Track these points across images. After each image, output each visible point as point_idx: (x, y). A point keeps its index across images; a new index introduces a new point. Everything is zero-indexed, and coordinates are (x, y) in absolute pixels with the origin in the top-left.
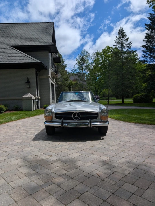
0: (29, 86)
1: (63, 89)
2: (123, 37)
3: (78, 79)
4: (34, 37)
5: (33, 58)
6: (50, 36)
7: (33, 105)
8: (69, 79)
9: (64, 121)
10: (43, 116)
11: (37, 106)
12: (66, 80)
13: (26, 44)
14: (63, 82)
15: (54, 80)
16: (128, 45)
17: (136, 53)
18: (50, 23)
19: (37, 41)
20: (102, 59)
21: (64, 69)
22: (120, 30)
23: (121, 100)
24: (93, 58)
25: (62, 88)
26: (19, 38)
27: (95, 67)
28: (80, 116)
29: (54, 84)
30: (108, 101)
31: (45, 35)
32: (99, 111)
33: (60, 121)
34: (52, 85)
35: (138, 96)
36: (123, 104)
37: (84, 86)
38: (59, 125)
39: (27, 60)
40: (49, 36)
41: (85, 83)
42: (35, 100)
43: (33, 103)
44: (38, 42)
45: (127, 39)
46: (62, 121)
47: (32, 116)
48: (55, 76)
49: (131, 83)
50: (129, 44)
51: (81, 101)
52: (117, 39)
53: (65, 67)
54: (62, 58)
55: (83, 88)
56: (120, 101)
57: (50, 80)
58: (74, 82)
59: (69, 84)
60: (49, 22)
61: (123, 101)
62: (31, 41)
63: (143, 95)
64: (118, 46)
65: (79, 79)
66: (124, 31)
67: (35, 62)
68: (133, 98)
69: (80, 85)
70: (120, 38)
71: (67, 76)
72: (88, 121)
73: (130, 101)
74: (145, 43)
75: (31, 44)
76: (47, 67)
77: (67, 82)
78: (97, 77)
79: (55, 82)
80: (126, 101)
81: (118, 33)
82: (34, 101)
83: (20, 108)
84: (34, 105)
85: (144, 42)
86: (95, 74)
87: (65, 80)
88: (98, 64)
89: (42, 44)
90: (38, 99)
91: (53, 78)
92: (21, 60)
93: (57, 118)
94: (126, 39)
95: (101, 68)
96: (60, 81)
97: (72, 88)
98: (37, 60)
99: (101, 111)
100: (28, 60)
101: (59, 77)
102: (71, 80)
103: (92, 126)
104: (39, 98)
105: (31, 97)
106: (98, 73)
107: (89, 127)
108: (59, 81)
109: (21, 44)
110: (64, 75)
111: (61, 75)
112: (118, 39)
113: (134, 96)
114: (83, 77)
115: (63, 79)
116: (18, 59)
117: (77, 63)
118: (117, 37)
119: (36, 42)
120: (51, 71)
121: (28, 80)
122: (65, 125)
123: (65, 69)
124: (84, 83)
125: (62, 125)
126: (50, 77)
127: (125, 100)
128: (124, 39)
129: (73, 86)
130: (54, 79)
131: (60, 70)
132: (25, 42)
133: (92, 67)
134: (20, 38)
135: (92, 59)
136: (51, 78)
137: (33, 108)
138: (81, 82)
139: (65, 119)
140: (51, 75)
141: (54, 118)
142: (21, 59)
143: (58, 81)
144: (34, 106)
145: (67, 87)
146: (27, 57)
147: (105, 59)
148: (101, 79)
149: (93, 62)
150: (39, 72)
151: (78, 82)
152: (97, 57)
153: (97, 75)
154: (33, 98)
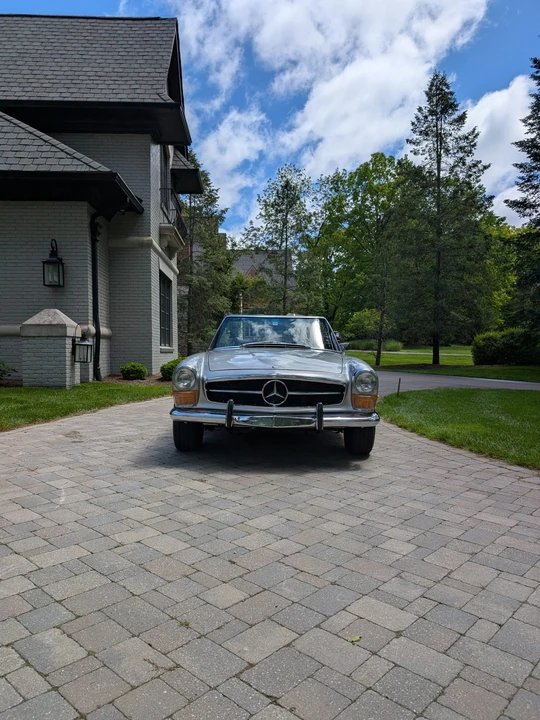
0: (56, 279)
1: (210, 302)
2: (444, 111)
3: (268, 266)
4: (89, 69)
5: (78, 155)
6: (158, 70)
7: (68, 363)
8: (233, 266)
9: (236, 408)
11: (91, 366)
12: (220, 269)
13: (55, 96)
14: (209, 276)
15: (174, 263)
16: (463, 143)
17: (477, 185)
18: (163, 22)
19: (100, 87)
20: (355, 198)
21: (216, 227)
22: (432, 85)
23: (429, 353)
24: (320, 196)
25: (205, 300)
26: (24, 72)
27: (328, 230)
28: (288, 393)
29: (171, 276)
30: (379, 353)
31: (136, 66)
33: (224, 406)
34: (164, 281)
35: (496, 341)
36: (435, 367)
37: (290, 293)
38: (221, 419)
39: (50, 161)
40: (153, 70)
41: (292, 282)
42: (84, 337)
43: (73, 352)
44: (103, 91)
45: (462, 119)
46: (230, 407)
47: (47, 419)
48: (175, 244)
49: (468, 287)
50: (467, 138)
51: (288, 346)
52: (421, 117)
53: (219, 219)
54: (208, 185)
55: (285, 302)
56: (424, 355)
57: (154, 256)
58: (250, 280)
59: (234, 283)
60: (157, 19)
61: (436, 357)
62: (78, 86)
63: (513, 334)
64: (426, 143)
65: (271, 267)
66: (448, 88)
67: (88, 169)
68: (471, 347)
69: (274, 289)
70: (432, 112)
72: (311, 409)
73: (463, 355)
74: (531, 131)
75: (74, 95)
76: (141, 201)
77: (225, 276)
78: (334, 266)
79: (175, 271)
80: (447, 355)
81: (427, 94)
82: (74, 346)
83: (13, 374)
84: (74, 361)
85: (528, 128)
86: (325, 255)
88: (340, 220)
89: (124, 97)
90: (98, 336)
91: (170, 251)
92: (23, 161)
93: (212, 397)
94: (455, 116)
95: (350, 233)
96: (198, 274)
97: (244, 300)
98: (96, 164)
99: (356, 379)
100: (55, 161)
101: (194, 259)
102: (241, 270)
103: (325, 425)
104: (104, 330)
105: (64, 326)
106: (337, 254)
107: (315, 428)
108: (195, 271)
109: (29, 94)
110: (215, 249)
111: (204, 251)
112: (426, 117)
113: (479, 338)
114: (286, 257)
115: (212, 264)
116: (12, 154)
117: (264, 214)
118: (420, 109)
119: (99, 91)
120: (156, 219)
121: (54, 253)
122: (240, 420)
123: (221, 231)
124: (288, 282)
125: (229, 419)
126: (156, 244)
127: (443, 353)
128: (450, 119)
129: (247, 292)
130: (171, 259)
131: (200, 228)
132: (48, 90)
133: (316, 228)
134: (29, 72)
135: (315, 198)
136: (159, 249)
137: (73, 377)
138: (280, 278)
139: (237, 402)
140: (161, 236)
142: (22, 155)
143: (191, 273)
144: (78, 365)
145: (225, 295)
146: (54, 149)
147: (364, 200)
148: (347, 273)
149: (320, 209)
150: (109, 220)
151: (267, 279)
152: (336, 191)
153: (333, 259)
154: (70, 332)
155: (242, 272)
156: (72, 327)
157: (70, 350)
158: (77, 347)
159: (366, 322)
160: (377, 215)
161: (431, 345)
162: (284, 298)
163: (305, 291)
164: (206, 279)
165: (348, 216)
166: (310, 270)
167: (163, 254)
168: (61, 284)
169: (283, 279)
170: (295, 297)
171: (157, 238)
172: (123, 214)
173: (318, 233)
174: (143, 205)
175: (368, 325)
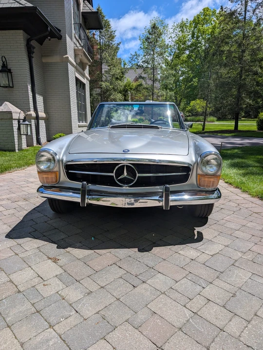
0: (7, 82)
1: (112, 97)
3: (143, 75)
7: (15, 136)
8: (125, 76)
10: (33, 170)
11: (34, 136)
15: (87, 72)
20: (193, 37)
23: (233, 123)
24: (173, 35)
25: (110, 95)
27: (177, 56)
28: (138, 175)
29: (85, 81)
30: (204, 124)
32: (194, 160)
33: (78, 185)
36: (236, 132)
37: (156, 91)
41: (157, 85)
42: (25, 120)
46: (83, 190)
48: (86, 61)
51: (145, 127)
53: (116, 49)
55: (153, 96)
56: (229, 125)
57: (71, 67)
58: (134, 84)
59: (125, 86)
61: (236, 126)
65: (145, 76)
69: (147, 89)
71: (121, 70)
72: (159, 189)
76: (60, 31)
77: (120, 82)
78: (180, 76)
79: (87, 79)
82: (19, 125)
87: (117, 79)
88: (184, 49)
90: (37, 118)
91: (81, 65)
93: (72, 177)
95: (189, 57)
96: (106, 81)
97: (131, 96)
98: (23, 2)
101: (103, 72)
103: (171, 204)
105: (10, 113)
106: (182, 69)
107: (162, 207)
108: (103, 79)
110: (114, 66)
111: (109, 68)
114: (154, 70)
115: (113, 75)
117: (142, 47)
120: (72, 44)
121: (4, 66)
124: (155, 85)
126: (72, 59)
127: (240, 123)
129: (133, 91)
130: (84, 70)
131: (105, 54)
135: (171, 37)
136: (75, 63)
138: (150, 83)
140: (76, 56)
141: (63, 177)
143: (102, 81)
144: (23, 137)
145: (120, 92)
147: (198, 37)
148: (188, 80)
149: (173, 43)
150: (41, 44)
151: (143, 83)
152: (183, 32)
153: (180, 72)
154: (15, 116)
155: (129, 79)
156: (17, 113)
157: (17, 127)
158: (22, 125)
159: (198, 107)
160: (205, 46)
161: (234, 119)
162: (153, 94)
163: (165, 90)
164: (109, 84)
165: (188, 46)
166: (167, 77)
167: (78, 67)
168: (11, 85)
169: (152, 83)
170: (158, 93)
171: (73, 57)
172: (50, 40)
173: (172, 57)
174: (62, 33)
175: (199, 108)
